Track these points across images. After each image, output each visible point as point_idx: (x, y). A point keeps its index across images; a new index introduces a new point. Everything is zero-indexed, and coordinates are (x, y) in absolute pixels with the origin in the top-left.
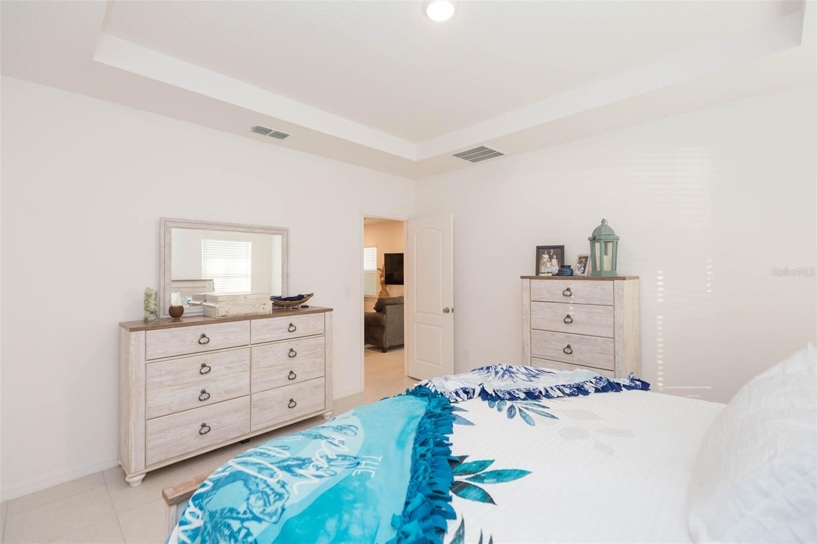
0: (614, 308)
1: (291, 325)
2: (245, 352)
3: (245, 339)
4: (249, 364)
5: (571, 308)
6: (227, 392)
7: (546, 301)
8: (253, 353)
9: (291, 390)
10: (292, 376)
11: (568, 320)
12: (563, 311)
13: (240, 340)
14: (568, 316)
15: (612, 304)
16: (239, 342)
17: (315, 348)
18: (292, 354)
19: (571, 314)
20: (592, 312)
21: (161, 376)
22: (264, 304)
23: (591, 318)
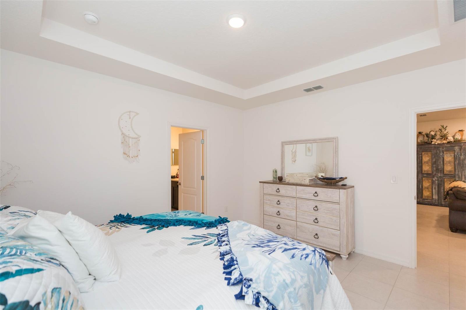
1: (316, 193)
2: (294, 200)
3: (294, 195)
4: (295, 207)
6: (288, 216)
8: (297, 202)
9: (316, 228)
10: (316, 221)
13: (291, 194)
16: (291, 195)
17: (332, 210)
18: (316, 208)
21: (267, 200)
22: (305, 179)
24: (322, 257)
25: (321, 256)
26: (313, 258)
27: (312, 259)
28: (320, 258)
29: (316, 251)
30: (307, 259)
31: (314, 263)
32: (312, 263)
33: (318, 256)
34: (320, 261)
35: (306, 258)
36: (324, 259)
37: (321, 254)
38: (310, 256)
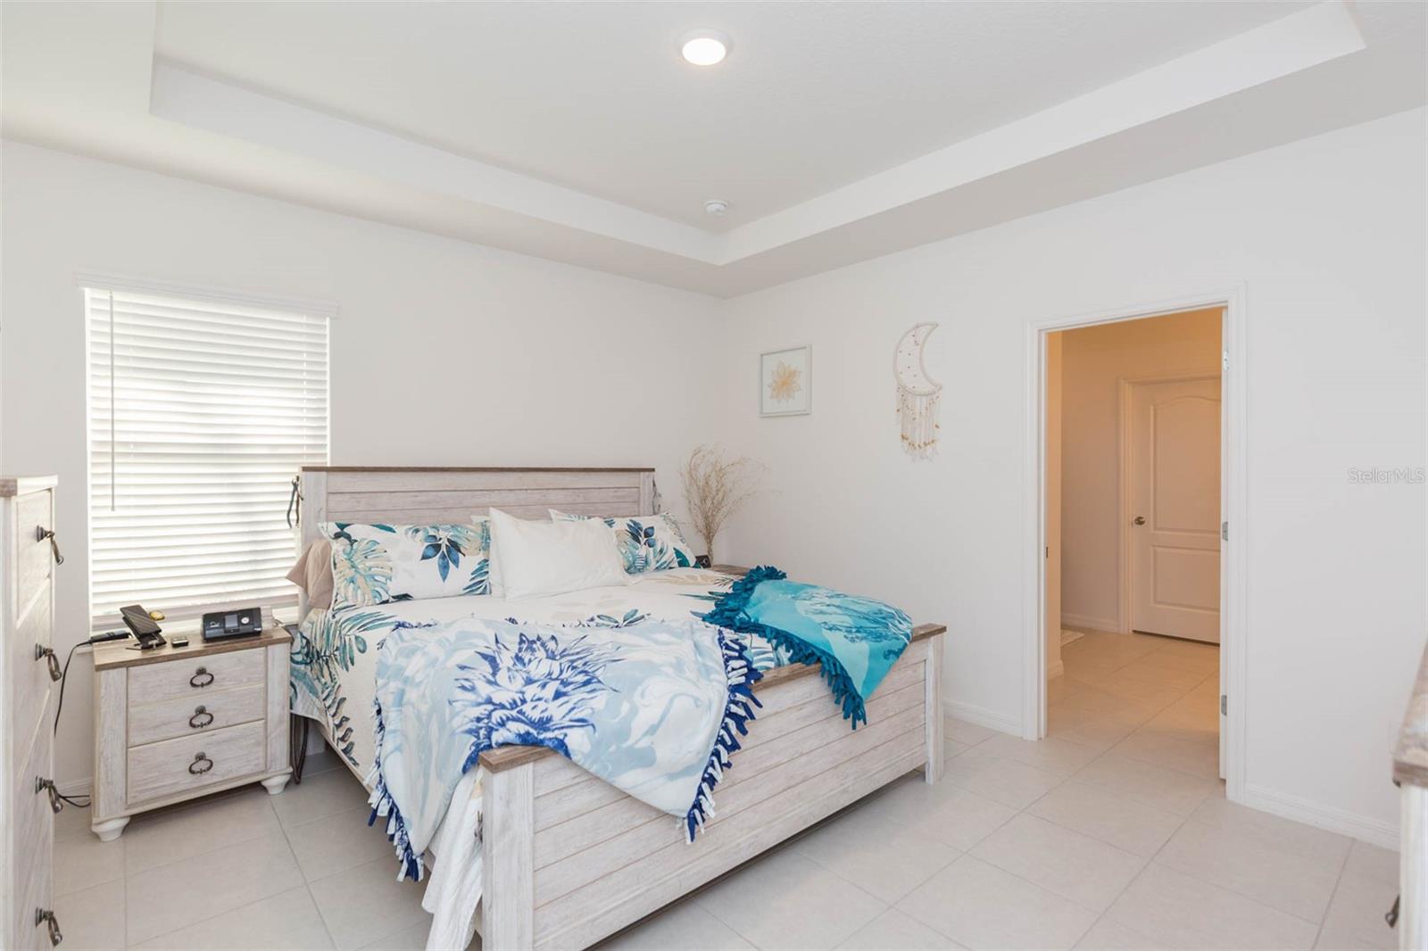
24: (481, 728)
25: (481, 725)
26: (466, 703)
27: (463, 700)
28: (472, 721)
29: (490, 707)
30: (459, 691)
31: (457, 710)
32: (454, 704)
33: (477, 715)
34: (467, 723)
35: (463, 687)
36: (478, 737)
37: (486, 721)
38: (470, 696)
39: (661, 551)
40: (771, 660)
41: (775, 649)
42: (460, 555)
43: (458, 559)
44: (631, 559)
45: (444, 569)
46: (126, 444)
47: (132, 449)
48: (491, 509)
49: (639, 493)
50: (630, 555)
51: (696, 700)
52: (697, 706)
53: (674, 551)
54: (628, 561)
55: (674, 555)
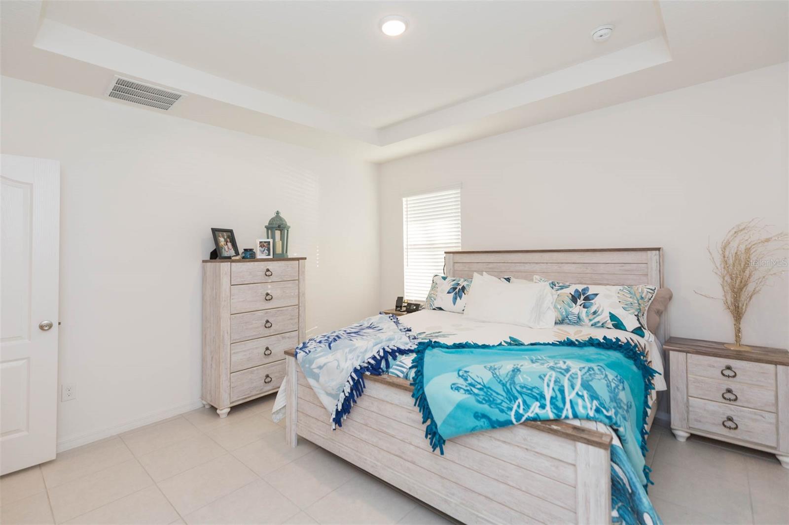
0: (299, 282)
5: (269, 287)
7: (248, 283)
11: (268, 297)
12: (262, 290)
14: (267, 294)
15: (297, 278)
19: (269, 292)
20: (285, 287)
23: (284, 292)
39: (595, 313)
40: (402, 372)
41: (410, 368)
42: (463, 294)
43: (462, 295)
44: (564, 313)
45: (455, 299)
46: (411, 245)
47: (413, 247)
48: (484, 272)
49: (647, 268)
50: (564, 311)
51: (339, 365)
52: (337, 368)
53: (609, 315)
54: (562, 314)
55: (609, 318)
